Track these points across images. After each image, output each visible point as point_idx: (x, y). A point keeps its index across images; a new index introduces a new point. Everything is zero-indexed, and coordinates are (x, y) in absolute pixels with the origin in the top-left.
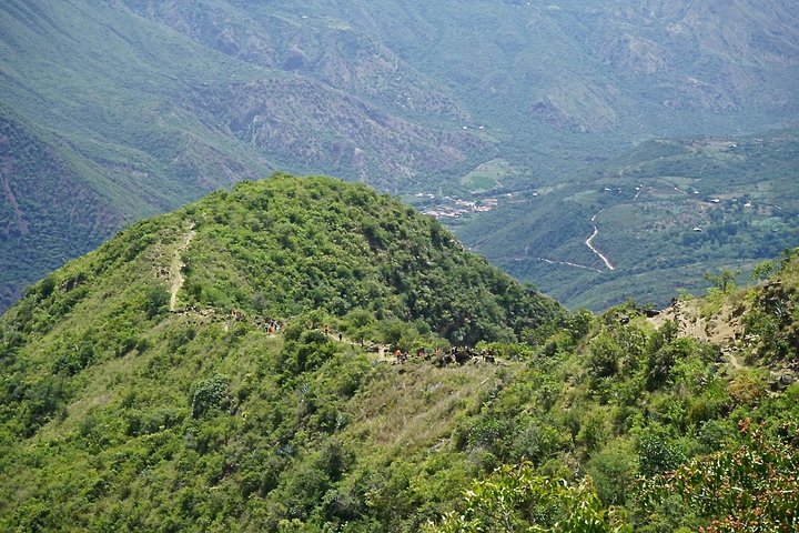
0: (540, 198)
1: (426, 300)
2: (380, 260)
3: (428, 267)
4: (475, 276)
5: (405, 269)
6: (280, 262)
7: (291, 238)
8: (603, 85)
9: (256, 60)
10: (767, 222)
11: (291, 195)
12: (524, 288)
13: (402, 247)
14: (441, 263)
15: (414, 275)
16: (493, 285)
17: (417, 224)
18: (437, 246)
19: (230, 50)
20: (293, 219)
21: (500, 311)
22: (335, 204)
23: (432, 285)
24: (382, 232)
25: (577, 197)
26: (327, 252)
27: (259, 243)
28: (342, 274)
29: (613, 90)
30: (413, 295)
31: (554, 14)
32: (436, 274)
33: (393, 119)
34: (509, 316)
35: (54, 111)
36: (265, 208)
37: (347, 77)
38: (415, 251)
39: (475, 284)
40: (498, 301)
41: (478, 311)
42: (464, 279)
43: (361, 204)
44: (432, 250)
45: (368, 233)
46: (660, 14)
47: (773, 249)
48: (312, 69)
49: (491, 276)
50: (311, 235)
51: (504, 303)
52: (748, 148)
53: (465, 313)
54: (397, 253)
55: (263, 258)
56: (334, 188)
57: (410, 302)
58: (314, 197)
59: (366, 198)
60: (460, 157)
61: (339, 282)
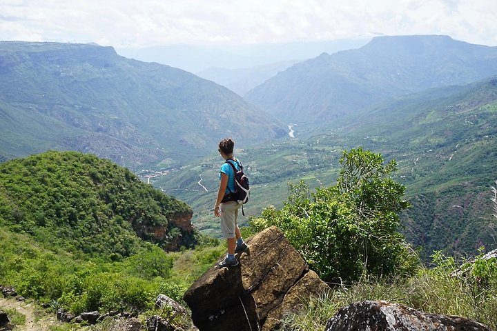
0: (183, 170)
1: (122, 205)
2: (98, 188)
3: (124, 190)
4: (147, 194)
5: (112, 192)
6: (37, 191)
7: (47, 179)
8: (201, 134)
9: (86, 129)
10: (255, 173)
11: (52, 159)
12: (170, 197)
13: (110, 182)
14: (130, 188)
15: (116, 194)
16: (155, 197)
17: (118, 171)
18: (128, 181)
19: (77, 126)
20: (49, 170)
21: (159, 209)
22: (76, 163)
23: (125, 198)
24: (100, 175)
25: (195, 169)
26: (67, 185)
27: (26, 182)
28: (75, 196)
29: (204, 135)
30: (116, 204)
31: (185, 112)
32: (128, 194)
33: (134, 147)
34: (163, 210)
35: (13, 148)
36: (34, 165)
37: (118, 134)
38: (117, 183)
39: (146, 197)
40: (157, 204)
41: (148, 209)
42: (141, 195)
43: (89, 163)
44: (126, 183)
45: (93, 176)
46: (217, 111)
47: (258, 182)
48: (106, 131)
49: (154, 193)
50: (59, 177)
51: (161, 205)
52: (248, 151)
53: (142, 210)
54: (107, 185)
55: (27, 189)
56: (76, 156)
57: (114, 207)
58: (65, 160)
59: (92, 160)
60: (156, 158)
61: (72, 200)
